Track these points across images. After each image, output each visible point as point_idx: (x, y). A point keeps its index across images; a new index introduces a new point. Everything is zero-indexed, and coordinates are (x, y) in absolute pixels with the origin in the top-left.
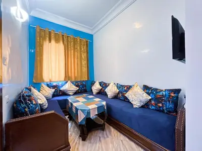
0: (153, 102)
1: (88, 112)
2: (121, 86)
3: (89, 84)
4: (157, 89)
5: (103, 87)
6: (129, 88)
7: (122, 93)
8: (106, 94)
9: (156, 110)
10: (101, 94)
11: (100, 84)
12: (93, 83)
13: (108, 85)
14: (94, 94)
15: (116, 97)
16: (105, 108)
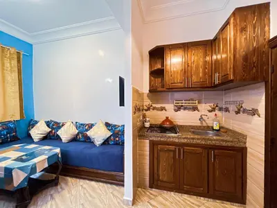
0: (112, 138)
1: (32, 168)
2: (82, 124)
3: (23, 126)
4: (116, 126)
5: (53, 129)
6: (91, 126)
7: (81, 133)
8: (58, 138)
9: (114, 144)
10: (51, 139)
11: (48, 124)
12: (32, 124)
13: (63, 125)
14: (36, 140)
15: (74, 139)
16: (60, 156)
